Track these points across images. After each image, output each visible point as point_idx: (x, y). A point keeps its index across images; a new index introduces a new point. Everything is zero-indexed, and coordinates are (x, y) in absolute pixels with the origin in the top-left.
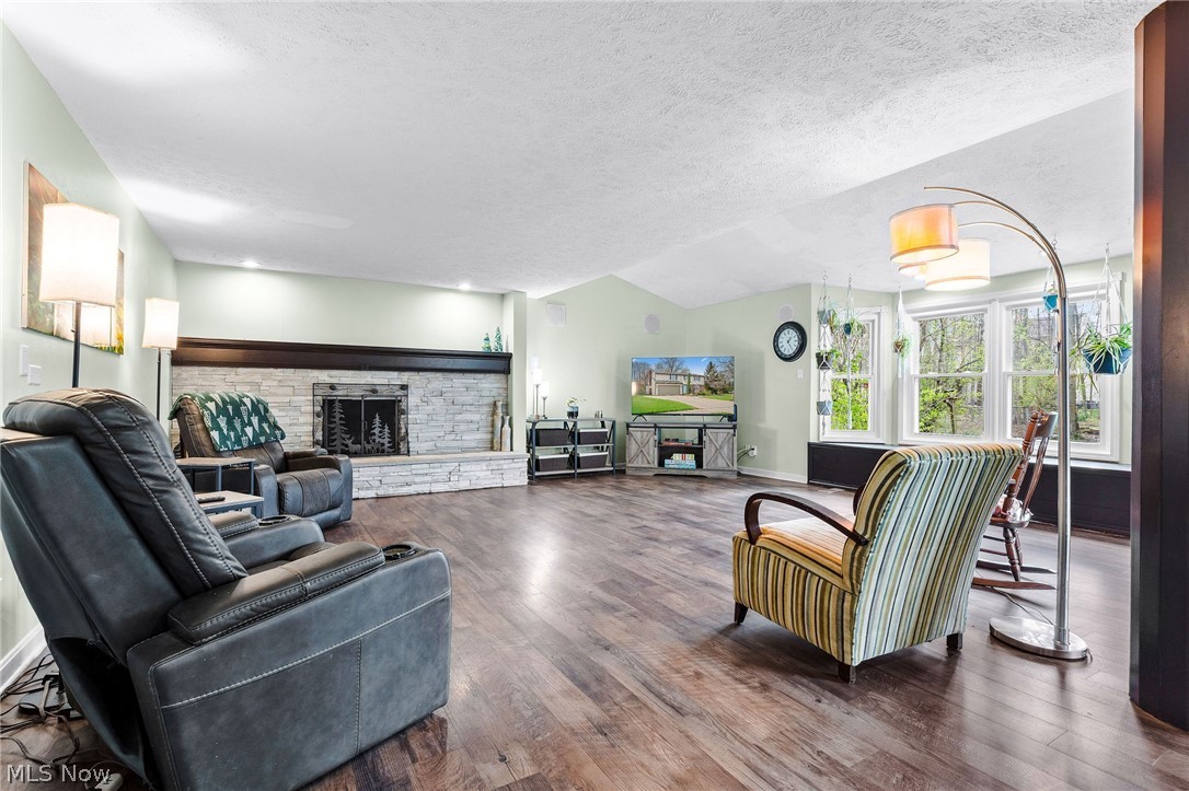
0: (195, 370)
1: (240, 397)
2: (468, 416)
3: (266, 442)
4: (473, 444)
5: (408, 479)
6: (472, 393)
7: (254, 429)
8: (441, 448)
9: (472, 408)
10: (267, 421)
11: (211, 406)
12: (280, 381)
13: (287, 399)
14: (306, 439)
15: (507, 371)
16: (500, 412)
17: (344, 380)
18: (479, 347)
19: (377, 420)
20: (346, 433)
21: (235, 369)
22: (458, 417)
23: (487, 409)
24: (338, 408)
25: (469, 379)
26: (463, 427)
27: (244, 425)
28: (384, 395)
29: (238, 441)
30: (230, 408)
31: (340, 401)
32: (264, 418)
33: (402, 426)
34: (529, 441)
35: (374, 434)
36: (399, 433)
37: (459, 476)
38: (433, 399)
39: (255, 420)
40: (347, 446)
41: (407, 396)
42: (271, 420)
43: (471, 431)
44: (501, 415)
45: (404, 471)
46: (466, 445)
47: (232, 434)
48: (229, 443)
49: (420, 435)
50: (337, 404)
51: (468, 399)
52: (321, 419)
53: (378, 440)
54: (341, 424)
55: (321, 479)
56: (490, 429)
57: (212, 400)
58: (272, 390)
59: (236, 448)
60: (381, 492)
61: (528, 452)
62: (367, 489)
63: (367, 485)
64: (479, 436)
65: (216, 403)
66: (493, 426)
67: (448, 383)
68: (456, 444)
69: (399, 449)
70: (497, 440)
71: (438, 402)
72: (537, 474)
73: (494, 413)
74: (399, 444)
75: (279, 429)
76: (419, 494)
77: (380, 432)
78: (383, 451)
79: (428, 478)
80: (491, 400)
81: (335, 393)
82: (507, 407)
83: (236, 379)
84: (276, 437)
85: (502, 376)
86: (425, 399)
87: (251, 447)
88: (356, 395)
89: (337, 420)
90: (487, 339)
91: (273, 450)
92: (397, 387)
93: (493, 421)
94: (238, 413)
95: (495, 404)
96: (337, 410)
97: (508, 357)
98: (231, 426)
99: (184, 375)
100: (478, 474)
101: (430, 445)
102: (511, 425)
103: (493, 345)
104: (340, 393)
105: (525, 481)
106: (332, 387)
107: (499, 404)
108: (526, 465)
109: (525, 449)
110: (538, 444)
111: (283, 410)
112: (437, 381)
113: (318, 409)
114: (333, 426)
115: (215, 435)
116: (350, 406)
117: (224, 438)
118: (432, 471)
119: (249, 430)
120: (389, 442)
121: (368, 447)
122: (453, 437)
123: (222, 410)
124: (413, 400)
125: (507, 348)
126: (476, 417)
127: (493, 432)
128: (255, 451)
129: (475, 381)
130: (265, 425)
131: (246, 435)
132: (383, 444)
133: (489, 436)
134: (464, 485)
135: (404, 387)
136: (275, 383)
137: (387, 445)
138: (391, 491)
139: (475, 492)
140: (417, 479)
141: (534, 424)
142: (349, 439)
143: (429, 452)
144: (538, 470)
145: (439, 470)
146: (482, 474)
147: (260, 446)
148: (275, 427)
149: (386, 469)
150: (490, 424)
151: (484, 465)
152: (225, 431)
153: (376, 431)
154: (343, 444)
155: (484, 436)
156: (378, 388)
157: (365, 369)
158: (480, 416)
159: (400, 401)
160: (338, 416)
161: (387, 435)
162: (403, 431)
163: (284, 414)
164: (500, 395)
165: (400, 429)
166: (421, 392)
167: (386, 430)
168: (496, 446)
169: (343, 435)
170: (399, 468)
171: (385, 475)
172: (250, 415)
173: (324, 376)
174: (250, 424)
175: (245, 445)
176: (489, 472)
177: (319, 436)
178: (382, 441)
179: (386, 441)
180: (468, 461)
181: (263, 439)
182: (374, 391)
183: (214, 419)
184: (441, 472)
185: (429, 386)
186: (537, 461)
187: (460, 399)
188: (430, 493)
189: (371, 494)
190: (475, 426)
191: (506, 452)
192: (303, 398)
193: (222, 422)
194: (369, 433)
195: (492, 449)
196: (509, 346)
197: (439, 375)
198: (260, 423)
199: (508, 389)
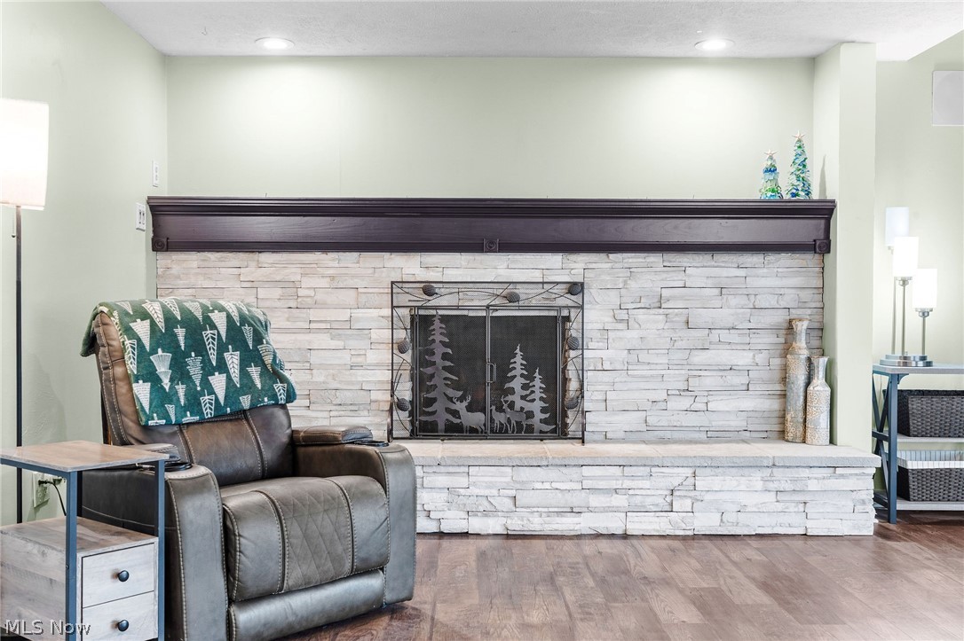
0: (193, 260)
1: (206, 310)
2: (724, 356)
3: (253, 408)
4: (737, 423)
5: (577, 499)
6: (733, 301)
7: (229, 379)
8: (662, 428)
9: (733, 337)
10: (259, 361)
11: (142, 328)
12: (332, 278)
13: (345, 315)
14: (375, 396)
15: (822, 246)
16: (802, 346)
17: (452, 275)
18: (752, 189)
19: (518, 360)
20: (456, 386)
21: (256, 256)
22: (699, 358)
23: (768, 339)
24: (438, 334)
25: (727, 268)
26: (710, 381)
27: (208, 370)
28: (533, 304)
29: (194, 403)
30: (180, 333)
31: (444, 319)
32: (251, 356)
33: (572, 374)
34: (881, 421)
35: (512, 391)
36: (565, 391)
37: (695, 500)
38: (641, 315)
39: (233, 359)
40: (455, 413)
41: (582, 307)
42: (268, 360)
43: (730, 390)
44: (804, 353)
45: (564, 480)
46: (718, 422)
47: (181, 389)
48: (171, 409)
49: (610, 396)
50: (437, 324)
51: (725, 315)
52: (408, 356)
53: (519, 404)
54: (445, 368)
55: (330, 503)
56: (778, 387)
57: (145, 315)
58: (320, 296)
59: (189, 418)
60: (516, 525)
61: (877, 451)
62: (486, 513)
63: (485, 505)
64: (751, 403)
65: (153, 324)
66: (784, 380)
67: (676, 279)
68: (693, 420)
69: (565, 425)
70: (794, 414)
71: (651, 324)
72: (902, 505)
73: (787, 349)
74: (565, 415)
75: (283, 380)
76: (598, 536)
77: (525, 387)
78: (530, 429)
79: (620, 501)
80: (779, 318)
81: (434, 302)
82: (821, 333)
83: (260, 274)
84: (274, 396)
85: (809, 259)
86: (623, 315)
87: (220, 417)
88: (475, 305)
89: (437, 358)
90: (771, 170)
91: (267, 426)
92: (560, 289)
93: (785, 369)
94: (197, 345)
95: (790, 328)
96: (438, 337)
97: (824, 212)
98: (179, 372)
99: (176, 269)
100: (744, 499)
101: (632, 421)
102: (830, 380)
103: (786, 184)
104: (445, 301)
105: (866, 522)
106: (428, 290)
107: (802, 327)
108: (870, 485)
109: (868, 443)
110: (904, 430)
111: (338, 337)
112: (648, 273)
113: (401, 335)
114: (429, 370)
115: (142, 391)
116: (463, 327)
117: (161, 397)
118: (627, 484)
119: (218, 382)
120: (543, 410)
121: (500, 418)
122: (685, 402)
123: (163, 338)
124: (594, 318)
125: (823, 188)
126: (743, 359)
127: (784, 396)
128: (229, 425)
129: (742, 272)
130: (254, 372)
131: (212, 392)
132: (530, 415)
133: (775, 405)
134: (706, 522)
135: (575, 288)
136: (324, 283)
137: (539, 416)
138: (536, 524)
139: (730, 545)
140: (596, 501)
141: (896, 378)
142: (461, 399)
143: (629, 437)
144: (904, 494)
145: (646, 484)
146: (751, 500)
147: (240, 415)
148: (274, 374)
149: (525, 474)
150: (777, 375)
151: (756, 479)
152: (166, 384)
153: (516, 384)
154: (448, 410)
155: (762, 403)
156: (520, 290)
157: (491, 250)
158: (754, 357)
159: (567, 319)
160: (440, 350)
161: (538, 394)
162: (573, 385)
163: (340, 344)
164: (802, 304)
165: (566, 380)
166: (613, 298)
167: (538, 383)
168: (793, 429)
169: (451, 392)
170: (553, 473)
171: (523, 486)
172: (222, 349)
173: (413, 266)
174: (222, 367)
175: (209, 412)
176: (771, 497)
177: (405, 392)
178: (528, 406)
179: (536, 407)
180: (714, 465)
181: (246, 402)
182: (513, 298)
183: (143, 356)
184: (651, 488)
185: (633, 284)
186: (903, 473)
187: (702, 316)
188: (625, 536)
189: (494, 525)
190: (740, 380)
191: (817, 449)
192: (375, 313)
193: (162, 363)
194: (502, 389)
195: (782, 435)
196: (827, 182)
197: (655, 259)
198: (244, 365)
199: (823, 290)
